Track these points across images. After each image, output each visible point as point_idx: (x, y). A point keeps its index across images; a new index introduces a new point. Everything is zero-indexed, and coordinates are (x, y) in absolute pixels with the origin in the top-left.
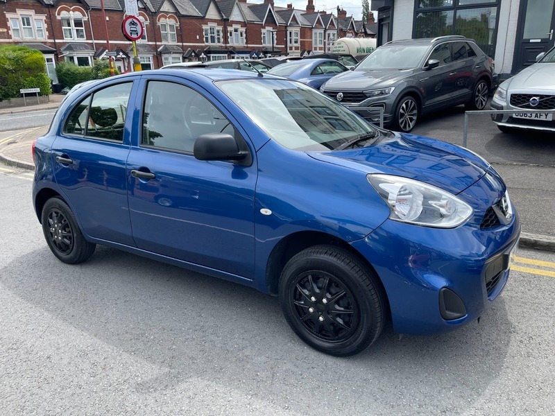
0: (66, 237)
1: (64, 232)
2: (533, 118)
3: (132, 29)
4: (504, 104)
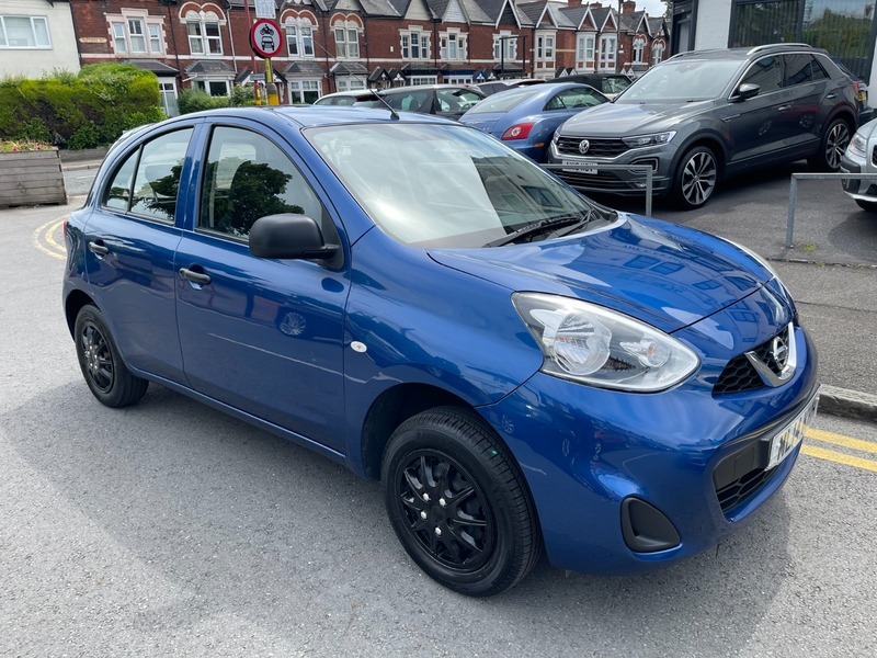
0: (104, 366)
1: (101, 358)
3: (265, 40)
4: (862, 162)
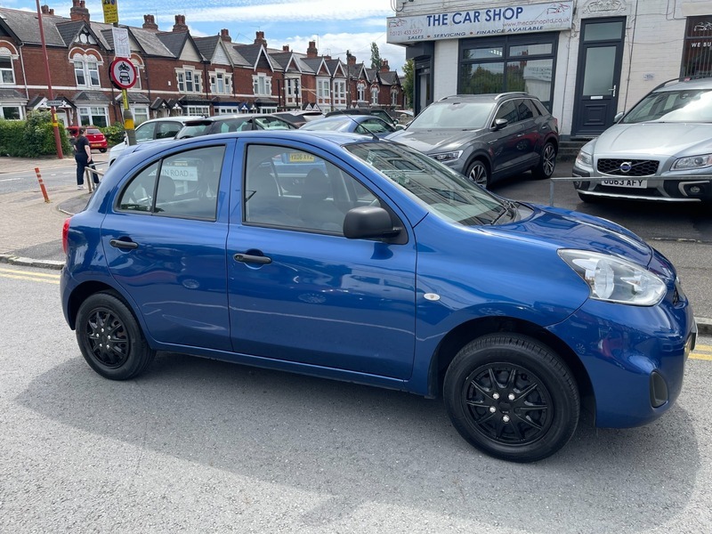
0: (117, 344)
1: (115, 338)
2: (625, 185)
3: (123, 74)
4: (590, 170)
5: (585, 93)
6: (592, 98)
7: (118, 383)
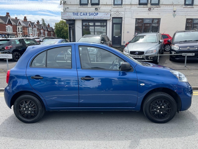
0: (32, 111)
1: (32, 109)
5: (114, 35)
6: (116, 37)
7: (31, 124)
